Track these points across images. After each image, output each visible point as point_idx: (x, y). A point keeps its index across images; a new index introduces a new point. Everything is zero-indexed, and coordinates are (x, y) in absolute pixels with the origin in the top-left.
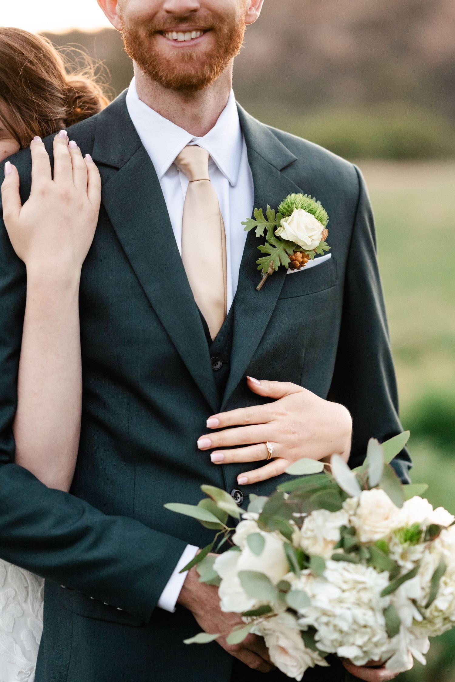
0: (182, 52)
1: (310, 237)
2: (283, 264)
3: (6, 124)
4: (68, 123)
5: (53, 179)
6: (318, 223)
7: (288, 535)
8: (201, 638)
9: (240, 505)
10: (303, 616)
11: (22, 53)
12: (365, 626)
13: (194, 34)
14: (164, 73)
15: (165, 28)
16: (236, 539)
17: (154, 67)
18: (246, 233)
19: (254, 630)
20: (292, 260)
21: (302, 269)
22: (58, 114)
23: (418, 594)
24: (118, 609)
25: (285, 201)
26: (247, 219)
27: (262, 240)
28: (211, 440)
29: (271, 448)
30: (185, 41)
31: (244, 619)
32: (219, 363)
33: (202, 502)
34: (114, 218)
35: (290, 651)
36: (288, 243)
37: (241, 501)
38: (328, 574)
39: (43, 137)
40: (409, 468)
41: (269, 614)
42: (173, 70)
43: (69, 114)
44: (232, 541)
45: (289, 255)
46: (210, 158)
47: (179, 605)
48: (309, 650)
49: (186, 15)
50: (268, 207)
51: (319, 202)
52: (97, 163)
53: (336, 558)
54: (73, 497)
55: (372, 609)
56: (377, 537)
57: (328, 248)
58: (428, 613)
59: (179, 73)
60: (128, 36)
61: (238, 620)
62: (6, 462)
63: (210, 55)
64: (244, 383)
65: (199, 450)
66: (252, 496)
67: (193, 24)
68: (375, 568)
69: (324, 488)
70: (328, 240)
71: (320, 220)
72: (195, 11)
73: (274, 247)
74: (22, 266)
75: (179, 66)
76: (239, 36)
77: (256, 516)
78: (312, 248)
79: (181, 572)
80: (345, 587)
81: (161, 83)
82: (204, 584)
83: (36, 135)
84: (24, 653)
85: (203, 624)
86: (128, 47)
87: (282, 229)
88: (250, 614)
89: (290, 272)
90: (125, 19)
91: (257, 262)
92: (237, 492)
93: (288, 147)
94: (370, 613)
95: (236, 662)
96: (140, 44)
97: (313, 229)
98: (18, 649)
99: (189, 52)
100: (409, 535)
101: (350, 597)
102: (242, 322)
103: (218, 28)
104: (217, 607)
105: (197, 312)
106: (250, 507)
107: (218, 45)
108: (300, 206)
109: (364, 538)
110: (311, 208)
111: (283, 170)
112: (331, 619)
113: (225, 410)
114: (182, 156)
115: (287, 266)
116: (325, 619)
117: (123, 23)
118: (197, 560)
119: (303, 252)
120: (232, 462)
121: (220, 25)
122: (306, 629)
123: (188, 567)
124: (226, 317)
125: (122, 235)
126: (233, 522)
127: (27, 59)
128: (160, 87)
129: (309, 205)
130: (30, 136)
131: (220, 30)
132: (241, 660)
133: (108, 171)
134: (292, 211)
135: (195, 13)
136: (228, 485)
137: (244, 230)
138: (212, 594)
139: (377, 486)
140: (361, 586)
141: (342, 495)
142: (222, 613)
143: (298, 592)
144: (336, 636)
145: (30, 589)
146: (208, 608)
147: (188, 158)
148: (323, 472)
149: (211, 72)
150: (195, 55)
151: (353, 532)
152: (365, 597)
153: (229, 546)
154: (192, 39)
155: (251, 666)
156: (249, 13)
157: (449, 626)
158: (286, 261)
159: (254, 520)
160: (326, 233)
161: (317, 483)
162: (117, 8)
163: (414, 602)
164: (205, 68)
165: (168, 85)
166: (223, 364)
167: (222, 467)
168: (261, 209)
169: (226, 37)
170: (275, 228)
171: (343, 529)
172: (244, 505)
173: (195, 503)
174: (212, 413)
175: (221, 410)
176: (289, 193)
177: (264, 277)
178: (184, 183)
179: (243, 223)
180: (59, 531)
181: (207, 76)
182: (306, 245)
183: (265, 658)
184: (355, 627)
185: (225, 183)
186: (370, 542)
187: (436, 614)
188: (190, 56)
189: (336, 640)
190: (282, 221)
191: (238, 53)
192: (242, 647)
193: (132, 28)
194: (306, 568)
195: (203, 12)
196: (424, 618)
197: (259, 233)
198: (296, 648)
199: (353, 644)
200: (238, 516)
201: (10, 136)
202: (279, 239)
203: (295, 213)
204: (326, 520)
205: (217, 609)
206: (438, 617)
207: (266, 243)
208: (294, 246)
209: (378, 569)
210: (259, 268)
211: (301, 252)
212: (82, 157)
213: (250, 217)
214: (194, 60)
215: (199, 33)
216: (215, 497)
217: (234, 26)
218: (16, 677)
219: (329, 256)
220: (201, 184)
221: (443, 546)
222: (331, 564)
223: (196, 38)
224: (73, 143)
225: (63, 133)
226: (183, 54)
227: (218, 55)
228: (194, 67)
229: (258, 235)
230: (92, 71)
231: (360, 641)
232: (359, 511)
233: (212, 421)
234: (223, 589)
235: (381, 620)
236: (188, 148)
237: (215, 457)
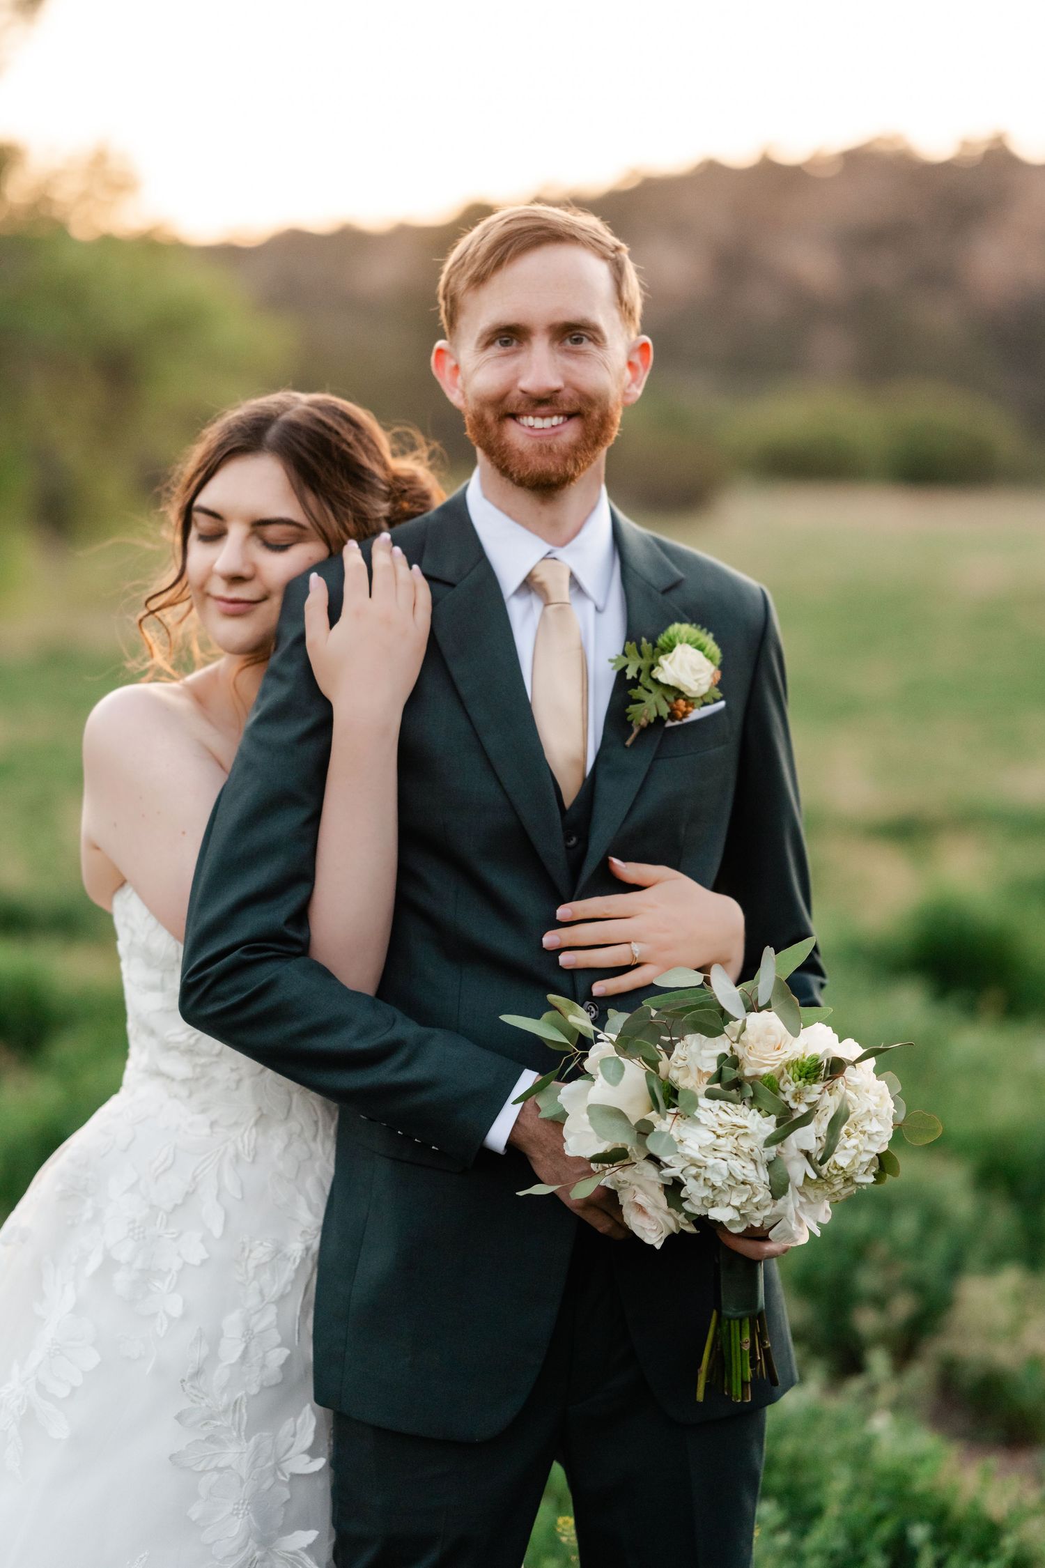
0: (540, 442)
1: (696, 680)
2: (661, 714)
3: (315, 524)
4: (391, 522)
5: (370, 596)
6: (708, 663)
7: (653, 1063)
8: (538, 1190)
9: (594, 1022)
10: (668, 1166)
11: (337, 433)
12: (743, 1183)
13: (556, 420)
14: (516, 469)
15: (519, 411)
16: (587, 1064)
17: (503, 460)
18: (614, 673)
19: (605, 1182)
20: (673, 709)
21: (685, 721)
22: (381, 511)
23: (813, 1146)
24: (433, 1147)
25: (666, 633)
26: (617, 655)
27: (635, 683)
28: (560, 937)
29: (637, 950)
30: (543, 428)
31: (593, 1166)
32: (574, 839)
33: (546, 1015)
34: (447, 647)
35: (649, 1210)
36: (668, 687)
37: (595, 1017)
38: (699, 1113)
39: (359, 542)
40: (822, 986)
41: (626, 1162)
42: (527, 466)
43: (392, 510)
44: (583, 1067)
45: (668, 703)
46: (572, 575)
47: (510, 1144)
48: (673, 1211)
49: (547, 396)
50: (644, 640)
51: (711, 635)
52: (428, 577)
53: (711, 1095)
54: (381, 1003)
55: (754, 1161)
56: (764, 1071)
57: (719, 695)
58: (824, 1169)
59: (535, 470)
60: (472, 418)
61: (586, 1168)
62: (298, 955)
63: (575, 447)
64: (605, 866)
65: (544, 949)
66: (611, 1012)
67: (555, 408)
68: (759, 1110)
69: (701, 1006)
70: (720, 685)
71: (710, 658)
72: (558, 391)
73: (650, 691)
74: (327, 706)
75: (535, 461)
76: (612, 423)
77: (614, 1037)
78: (699, 695)
79: (514, 1103)
80: (720, 1131)
81: (512, 480)
82: (544, 1120)
83: (351, 537)
84: (310, 1207)
85: (540, 1172)
86: (471, 431)
87: (660, 669)
88: (599, 1159)
89: (669, 724)
90: (469, 397)
91: (628, 710)
92: (591, 1004)
93: (674, 561)
94: (751, 1166)
95: (581, 1223)
96: (487, 429)
97: (700, 671)
98: (302, 1201)
99: (548, 442)
100: (805, 1070)
101: (727, 1144)
102: (605, 787)
103: (587, 413)
104: (559, 1149)
105: (549, 771)
106: (607, 1026)
107: (585, 435)
108: (685, 639)
109: (748, 1072)
110: (699, 642)
111: (666, 591)
112: (702, 1170)
113: (580, 898)
114: (536, 572)
115: (665, 716)
116: (693, 1171)
117: (466, 401)
118: (536, 1089)
119: (686, 699)
120: (586, 967)
121: (589, 410)
122: (670, 1183)
123: (524, 1098)
124: (585, 780)
125: (456, 670)
126: (585, 1043)
127: (345, 441)
128: (510, 484)
129: (697, 639)
130: (342, 538)
131: (590, 414)
132: (588, 1221)
133: (440, 588)
134: (674, 646)
135: (557, 394)
136: (579, 996)
137: (613, 669)
138: (553, 1133)
139: (768, 1006)
140: (741, 1131)
141: (725, 1016)
142: (566, 1158)
143: (662, 1134)
144: (707, 1192)
145: (320, 1124)
146: (547, 1150)
147: (543, 576)
148: (701, 986)
149: (575, 468)
150: (555, 447)
151: (735, 1062)
152: (746, 1144)
153: (578, 1073)
154: (553, 426)
155: (600, 1230)
156: (627, 391)
157: (852, 1189)
158: (665, 710)
159: (611, 1041)
160: (718, 676)
161: (692, 1000)
162: (459, 381)
163: (807, 1155)
164: (568, 464)
165: (521, 483)
166: (579, 840)
167: (573, 973)
168: (634, 643)
169: (597, 424)
170: (652, 668)
171: (722, 1058)
172: (600, 1021)
173: (538, 1017)
174: (563, 901)
175: (575, 898)
176: (672, 622)
177: (636, 731)
178: (538, 606)
179: (611, 661)
180: (361, 1045)
181: (570, 473)
182: (690, 690)
183: (618, 1219)
184: (732, 1183)
185: (590, 607)
186: (755, 1077)
187: (835, 1172)
188: (550, 449)
189: (707, 1198)
190: (662, 659)
191: (611, 442)
192: (588, 1203)
193: (477, 409)
194: (674, 1106)
195: (568, 393)
196: (819, 1176)
197: (631, 673)
198: (657, 1207)
199: (729, 1204)
200: (592, 1037)
201: (318, 537)
202: (656, 682)
203: (680, 650)
204: (701, 1047)
205: (559, 1152)
206: (836, 1175)
207: (639, 687)
208: (675, 692)
209: (763, 1112)
210: (629, 718)
211: (684, 700)
212: (407, 569)
213: (620, 652)
214: (555, 454)
215: (561, 419)
216: (564, 1011)
217: (607, 411)
218: (299, 1238)
219: (722, 704)
220: (560, 609)
221: (847, 1086)
222: (704, 1102)
223: (558, 425)
224: (397, 550)
225: (386, 536)
226: (541, 445)
227: (585, 447)
228: (554, 463)
229: (629, 677)
230: (425, 455)
231: (736, 1202)
232: (742, 1038)
233: (563, 912)
234: (569, 1127)
235: (764, 1176)
236: (545, 562)
237: (565, 959)
